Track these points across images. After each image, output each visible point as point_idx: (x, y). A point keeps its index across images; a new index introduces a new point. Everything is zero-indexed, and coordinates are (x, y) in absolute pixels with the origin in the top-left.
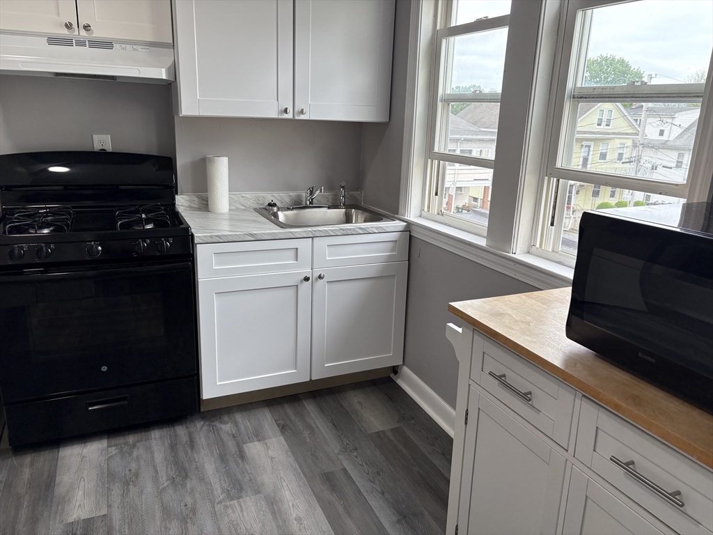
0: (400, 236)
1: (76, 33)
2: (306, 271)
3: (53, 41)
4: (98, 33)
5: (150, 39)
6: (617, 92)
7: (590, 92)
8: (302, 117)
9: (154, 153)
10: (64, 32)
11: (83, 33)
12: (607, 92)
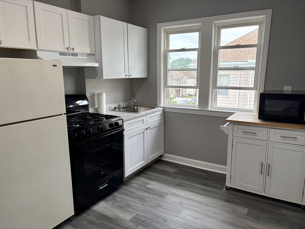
0: (162, 112)
1: (69, 51)
2: (145, 127)
3: (62, 54)
4: (76, 51)
5: (89, 53)
6: (231, 68)
7: (224, 68)
8: (131, 77)
9: (74, 94)
10: (66, 51)
11: (71, 51)
12: (229, 68)
